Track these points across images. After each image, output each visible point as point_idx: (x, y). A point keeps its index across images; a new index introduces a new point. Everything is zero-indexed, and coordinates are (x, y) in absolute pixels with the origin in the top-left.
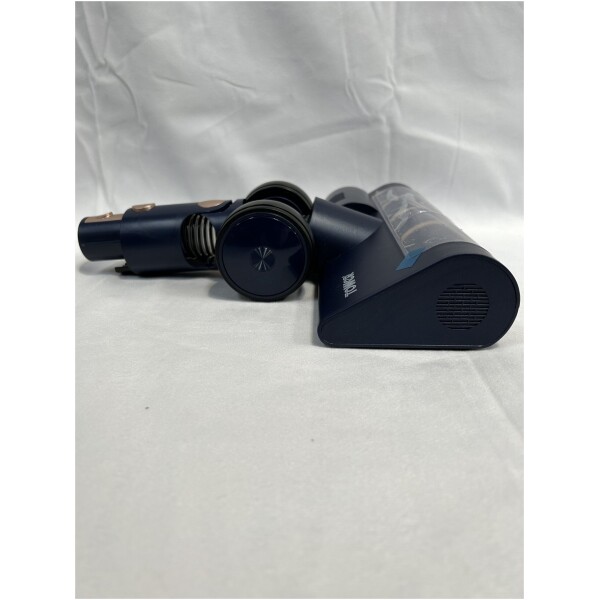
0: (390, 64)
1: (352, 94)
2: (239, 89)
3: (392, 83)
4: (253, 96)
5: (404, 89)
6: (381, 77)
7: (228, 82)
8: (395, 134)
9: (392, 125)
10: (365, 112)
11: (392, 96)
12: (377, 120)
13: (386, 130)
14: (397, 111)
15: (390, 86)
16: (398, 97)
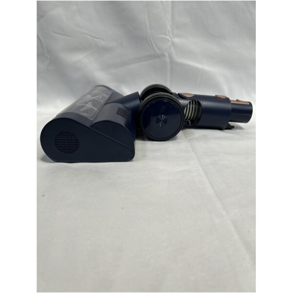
0: (169, 28)
1: (151, 42)
2: (95, 39)
3: (170, 37)
4: (102, 43)
5: (176, 40)
6: (165, 34)
7: (89, 35)
8: (172, 62)
9: (171, 57)
10: (158, 51)
11: (170, 43)
12: (163, 55)
13: (168, 60)
14: (173, 51)
15: (170, 39)
16: (173, 44)
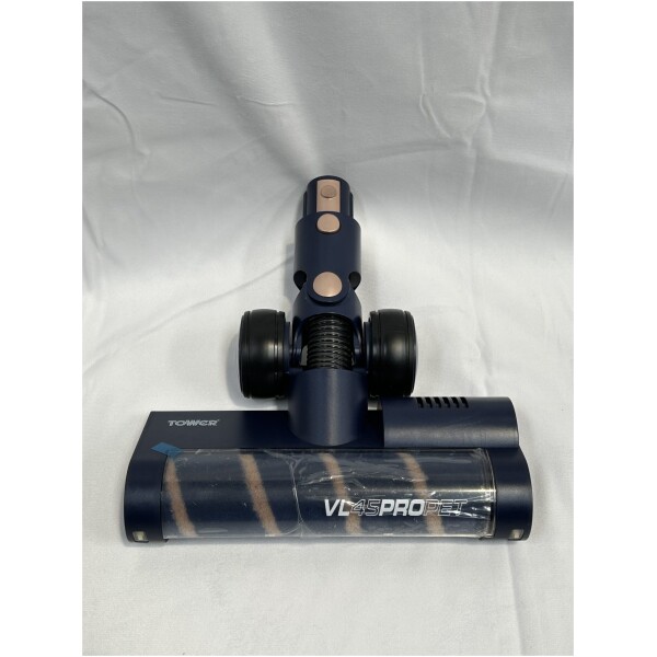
0: (484, 72)
1: (428, 112)
3: (485, 96)
5: (500, 103)
6: (471, 89)
8: (482, 159)
9: (479, 147)
10: (444, 133)
11: (483, 112)
12: (460, 143)
13: (470, 153)
15: (481, 100)
16: (491, 113)
